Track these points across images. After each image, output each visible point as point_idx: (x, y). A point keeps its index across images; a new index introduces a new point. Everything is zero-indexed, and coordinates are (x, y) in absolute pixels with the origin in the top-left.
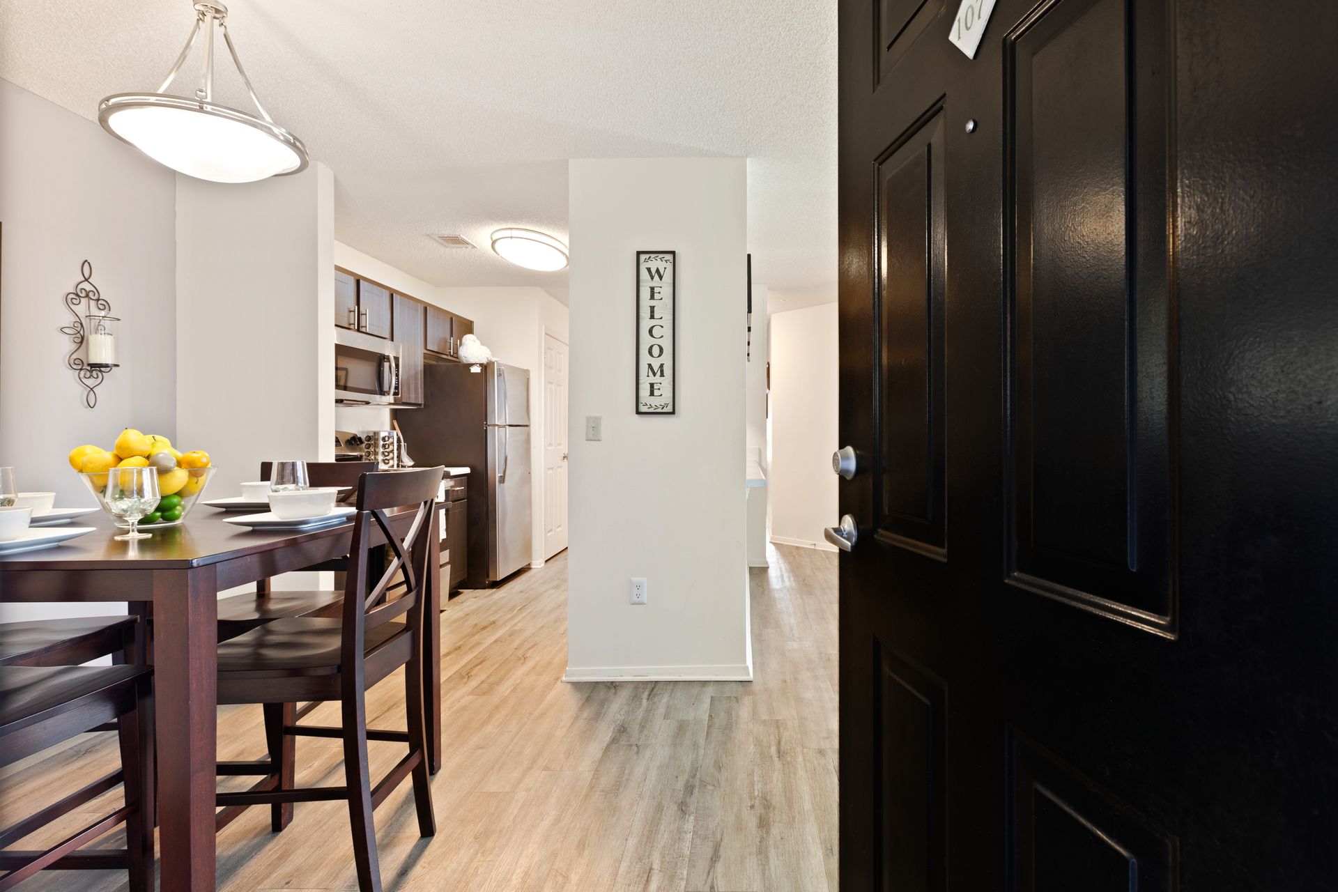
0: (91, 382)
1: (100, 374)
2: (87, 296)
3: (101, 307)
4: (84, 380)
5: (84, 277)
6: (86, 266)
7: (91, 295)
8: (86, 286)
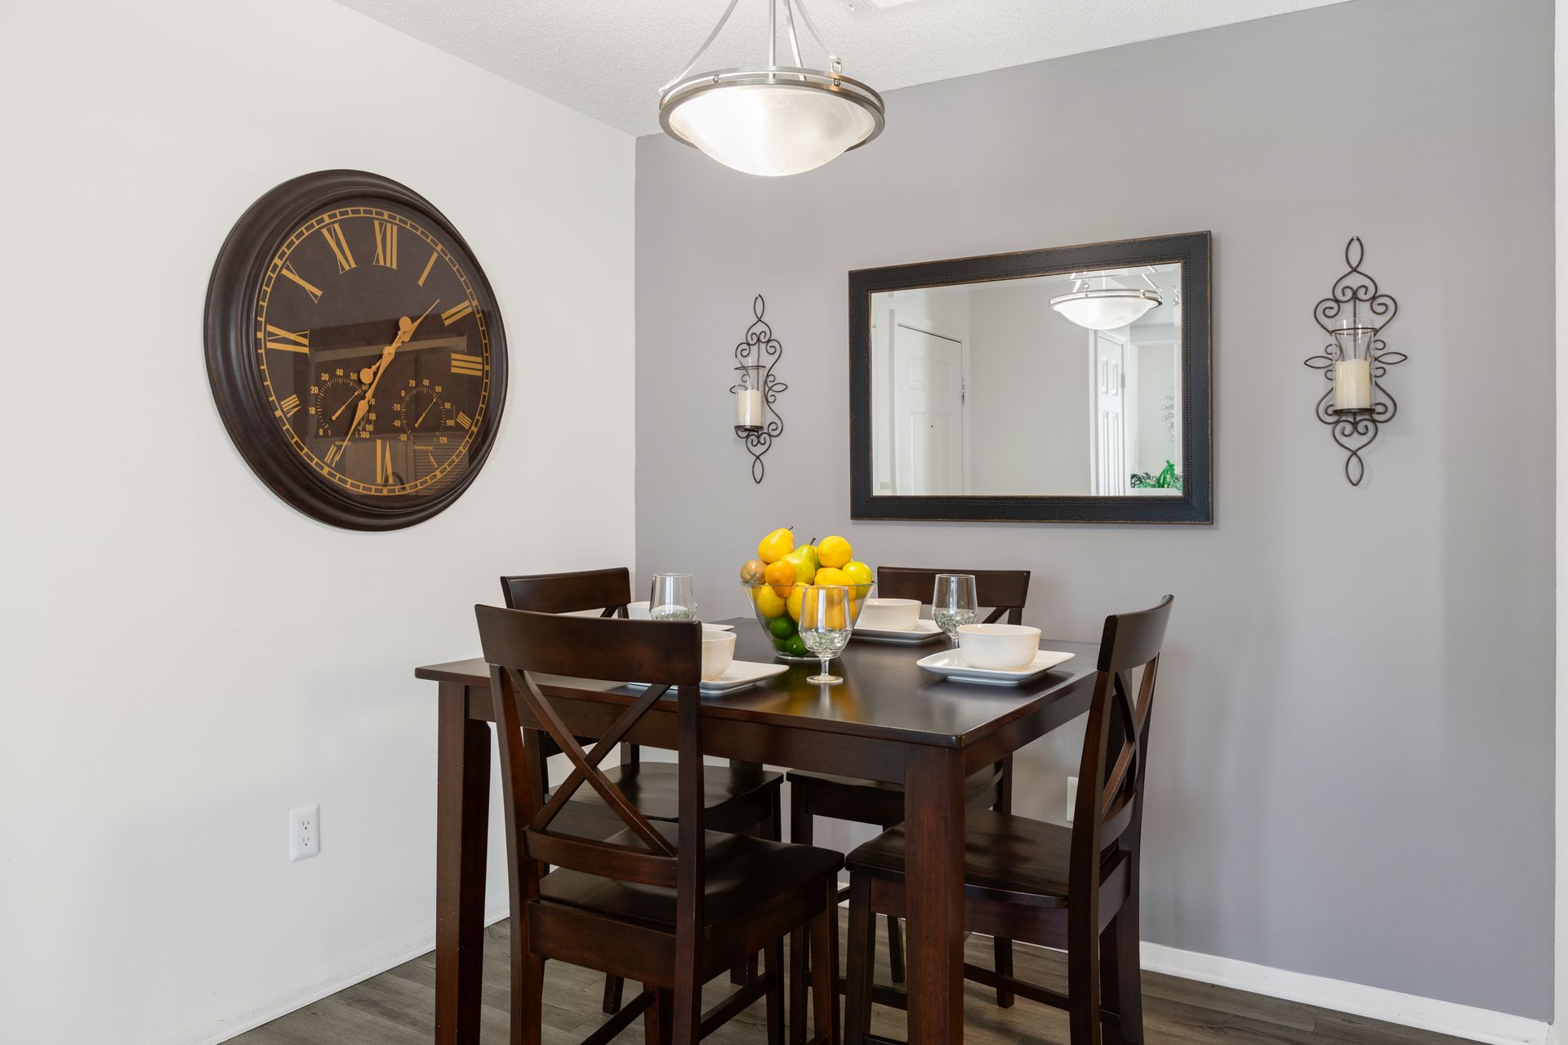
0: (1354, 442)
1: (1370, 426)
2: (1355, 297)
3: (1381, 309)
4: (1344, 440)
5: (1351, 266)
6: (1355, 245)
7: (1361, 294)
8: (1355, 281)
